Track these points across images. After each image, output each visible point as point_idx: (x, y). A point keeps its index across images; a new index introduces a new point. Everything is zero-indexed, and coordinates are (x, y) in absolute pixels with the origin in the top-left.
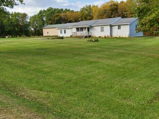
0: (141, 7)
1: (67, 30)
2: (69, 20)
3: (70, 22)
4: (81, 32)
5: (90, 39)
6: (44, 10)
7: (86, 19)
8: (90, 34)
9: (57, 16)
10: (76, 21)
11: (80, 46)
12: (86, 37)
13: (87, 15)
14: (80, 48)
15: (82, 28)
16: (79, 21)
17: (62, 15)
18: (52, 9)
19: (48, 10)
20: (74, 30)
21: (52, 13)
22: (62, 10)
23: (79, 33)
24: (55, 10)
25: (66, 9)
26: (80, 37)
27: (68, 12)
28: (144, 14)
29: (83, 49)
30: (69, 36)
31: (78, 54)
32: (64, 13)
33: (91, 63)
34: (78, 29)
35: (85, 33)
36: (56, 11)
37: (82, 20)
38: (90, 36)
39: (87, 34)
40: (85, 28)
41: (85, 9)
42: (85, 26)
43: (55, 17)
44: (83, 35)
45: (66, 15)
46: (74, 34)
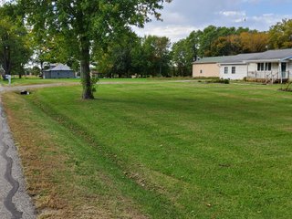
1: (237, 67)
2: (244, 48)
3: (247, 51)
4: (268, 72)
5: (284, 87)
6: (199, 31)
7: (280, 46)
8: (286, 77)
9: (221, 42)
10: (260, 49)
11: (261, 100)
12: (277, 82)
13: (283, 39)
14: (259, 103)
15: (270, 64)
16: (266, 50)
17: (232, 39)
18: (214, 28)
19: (206, 31)
20: (254, 67)
21: (212, 36)
22: (233, 29)
23: (263, 74)
24: (219, 29)
25: (241, 28)
26: (264, 82)
27: (244, 33)
29: (267, 105)
30: (242, 78)
31: (254, 116)
32: (236, 37)
33: (280, 135)
34: (260, 66)
35: (275, 73)
36: (221, 32)
37: (272, 48)
38: (285, 81)
39: (280, 77)
40: (277, 64)
41: (281, 27)
42: (277, 60)
43: (217, 44)
44: (270, 77)
45: (239, 40)
46: (250, 75)
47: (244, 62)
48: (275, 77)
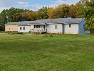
0: (87, 10)
1: (26, 27)
2: (28, 18)
3: (29, 20)
4: (38, 29)
5: (45, 35)
6: (7, 10)
7: (43, 18)
8: (46, 31)
9: (18, 15)
10: (35, 19)
11: (37, 41)
12: (42, 33)
13: (43, 15)
14: (36, 43)
15: (39, 26)
16: (37, 19)
17: (23, 14)
18: (14, 8)
19: (11, 10)
20: (33, 27)
21: (13, 12)
22: (23, 10)
23: (37, 30)
24: (17, 9)
25: (26, 9)
26: (37, 33)
27: (28, 12)
28: (90, 15)
29: (39, 43)
30: (28, 32)
31: (35, 49)
32: (24, 13)
33: (45, 57)
34: (35, 26)
35: (41, 29)
36: (17, 11)
37: (39, 19)
38: (45, 33)
39: (43, 31)
40: (42, 25)
41: (42, 10)
42: (42, 24)
43: (16, 16)
44: (39, 31)
45: (25, 15)
46: (32, 30)
47: (29, 25)
48: (42, 31)
